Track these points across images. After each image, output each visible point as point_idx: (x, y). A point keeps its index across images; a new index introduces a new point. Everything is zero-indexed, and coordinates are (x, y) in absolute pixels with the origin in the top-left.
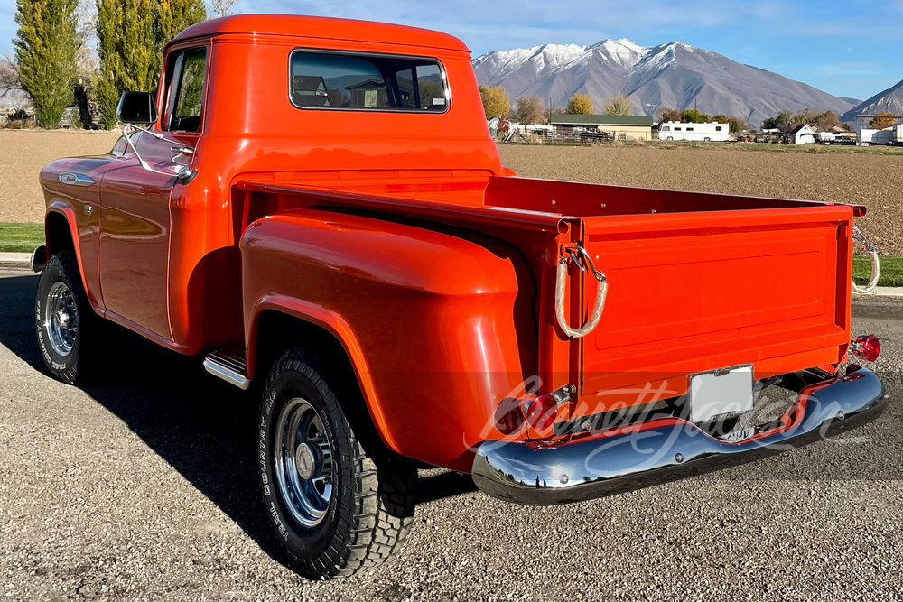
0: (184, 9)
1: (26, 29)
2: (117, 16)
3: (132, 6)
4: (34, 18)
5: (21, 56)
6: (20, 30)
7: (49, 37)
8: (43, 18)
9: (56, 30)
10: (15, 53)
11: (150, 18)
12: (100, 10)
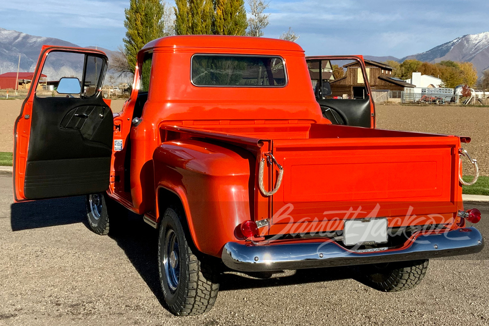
1: (131, 31)
2: (188, 21)
4: (136, 24)
5: (129, 50)
6: (127, 33)
7: (146, 36)
8: (142, 24)
9: (150, 32)
10: (125, 48)
11: (209, 22)
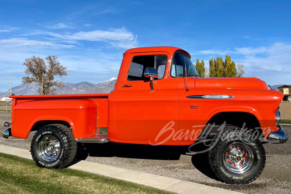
0: (231, 70)
2: (214, 73)
3: (218, 70)
11: (222, 73)
12: (210, 72)
